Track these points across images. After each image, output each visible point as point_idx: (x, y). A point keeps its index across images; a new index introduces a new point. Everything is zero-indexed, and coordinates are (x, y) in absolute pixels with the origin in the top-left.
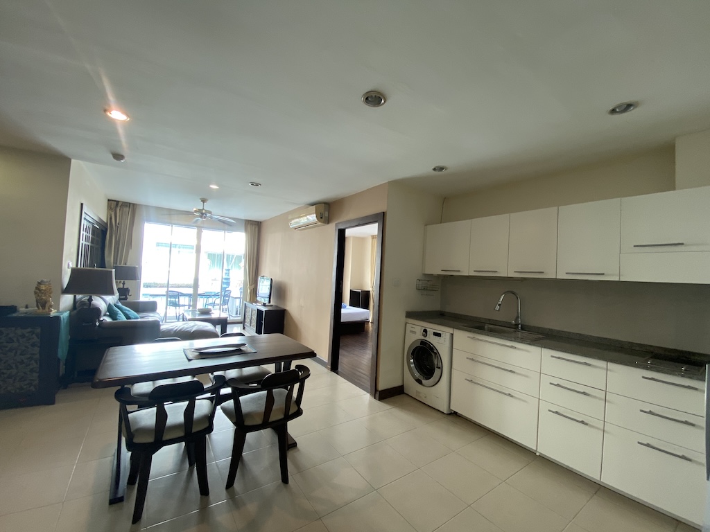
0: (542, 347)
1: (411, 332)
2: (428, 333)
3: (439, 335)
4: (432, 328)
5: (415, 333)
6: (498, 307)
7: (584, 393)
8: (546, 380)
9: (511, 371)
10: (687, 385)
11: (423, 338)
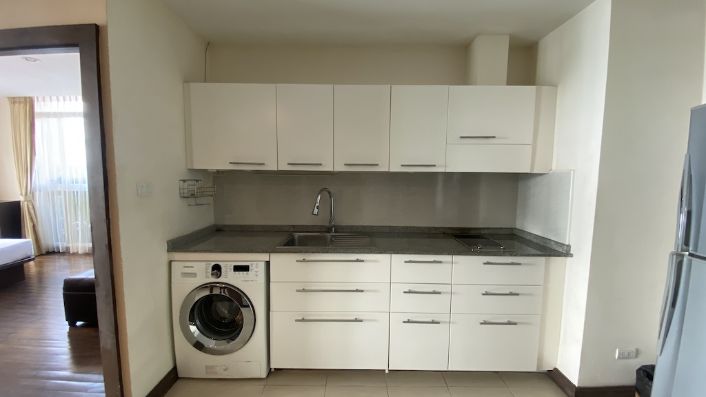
0: (391, 253)
1: (185, 275)
2: (223, 270)
3: (245, 268)
4: (228, 260)
5: (194, 275)
6: (316, 211)
7: (434, 293)
8: (398, 290)
9: (357, 291)
10: (510, 262)
11: (213, 280)
